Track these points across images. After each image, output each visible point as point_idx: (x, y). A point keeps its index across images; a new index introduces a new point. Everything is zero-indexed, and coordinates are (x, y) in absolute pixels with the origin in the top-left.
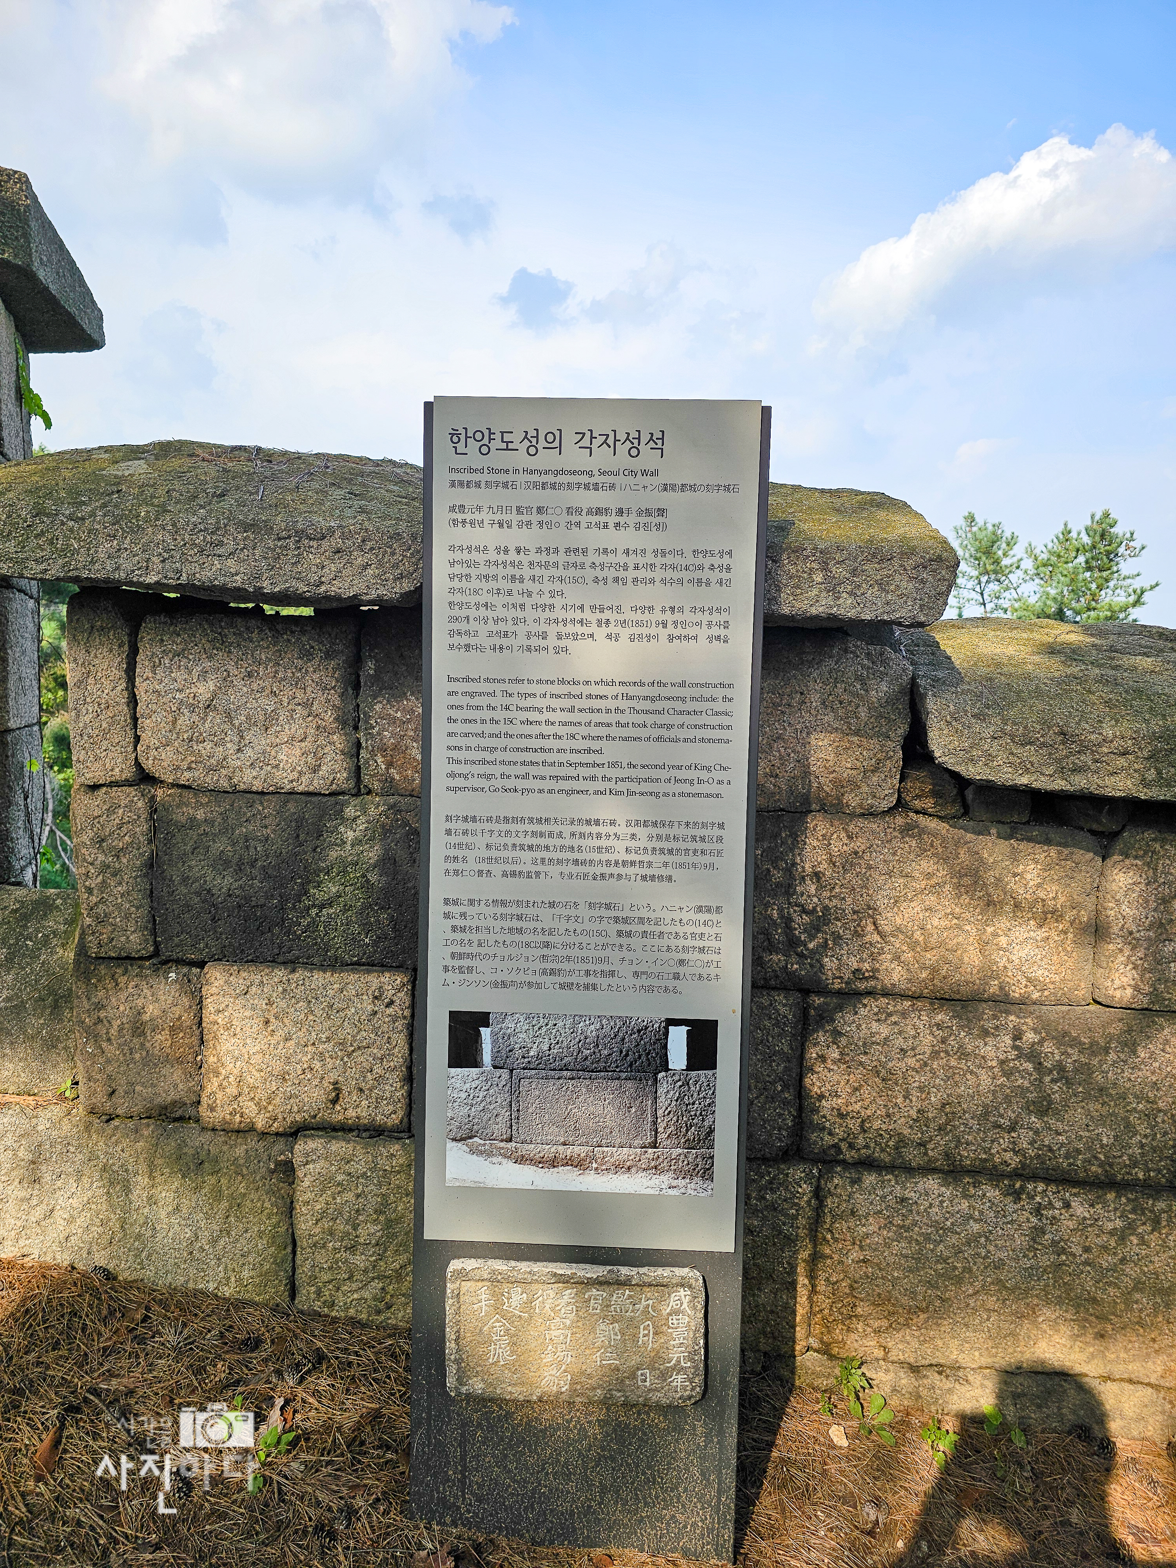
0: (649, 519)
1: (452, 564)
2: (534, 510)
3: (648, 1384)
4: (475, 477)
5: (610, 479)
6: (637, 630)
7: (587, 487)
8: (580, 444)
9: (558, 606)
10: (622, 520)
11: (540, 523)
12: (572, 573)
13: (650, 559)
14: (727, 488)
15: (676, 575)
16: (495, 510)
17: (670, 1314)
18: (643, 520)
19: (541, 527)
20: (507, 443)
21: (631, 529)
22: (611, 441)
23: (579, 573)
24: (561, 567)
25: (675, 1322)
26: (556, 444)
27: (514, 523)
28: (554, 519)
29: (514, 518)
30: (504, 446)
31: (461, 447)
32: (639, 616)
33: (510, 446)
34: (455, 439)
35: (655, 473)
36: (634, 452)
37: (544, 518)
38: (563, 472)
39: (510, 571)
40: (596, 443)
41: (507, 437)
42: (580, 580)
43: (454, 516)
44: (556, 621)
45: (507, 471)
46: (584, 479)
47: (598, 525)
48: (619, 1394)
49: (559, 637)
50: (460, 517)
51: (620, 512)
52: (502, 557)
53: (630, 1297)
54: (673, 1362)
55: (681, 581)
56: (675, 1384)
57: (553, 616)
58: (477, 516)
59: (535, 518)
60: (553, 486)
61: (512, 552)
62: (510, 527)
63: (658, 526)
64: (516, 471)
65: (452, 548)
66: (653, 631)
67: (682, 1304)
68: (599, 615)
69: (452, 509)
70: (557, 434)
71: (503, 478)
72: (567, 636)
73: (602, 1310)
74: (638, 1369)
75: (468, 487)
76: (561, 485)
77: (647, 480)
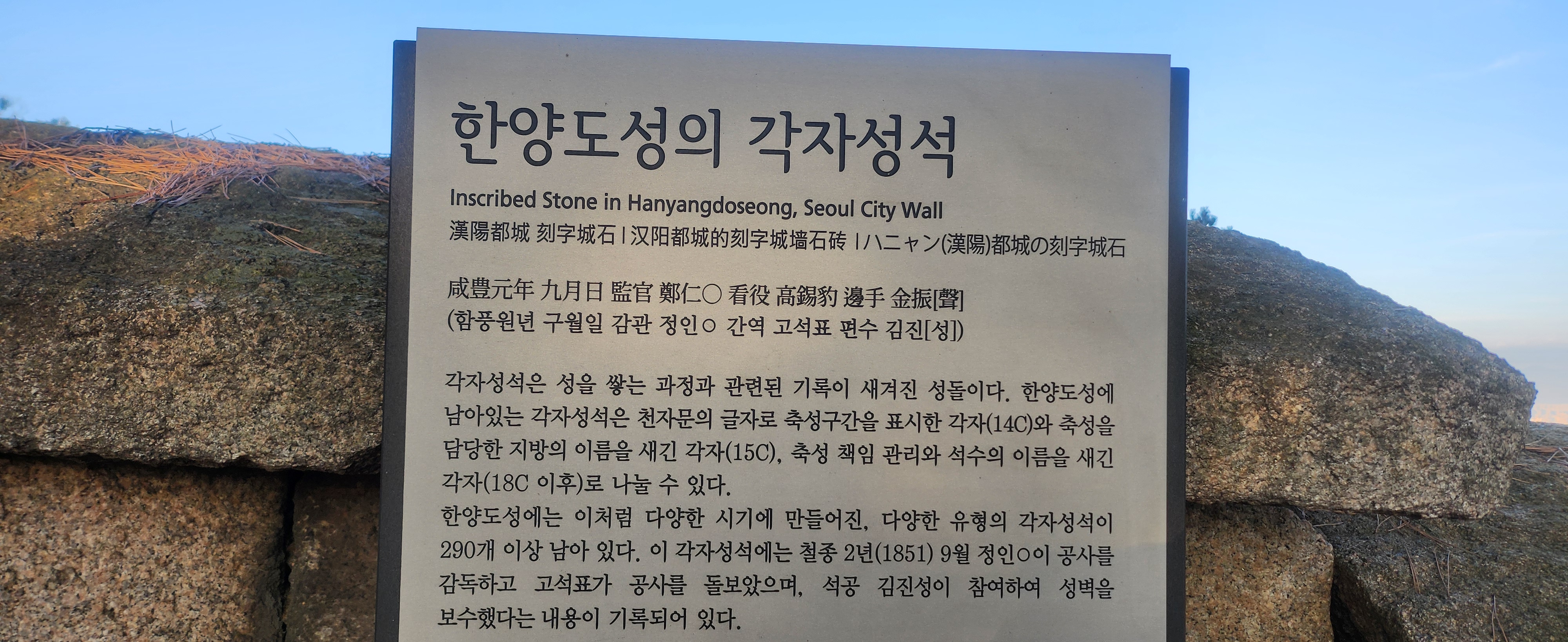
0: (923, 314)
1: (454, 417)
2: (655, 292)
4: (515, 215)
5: (834, 224)
6: (901, 570)
7: (779, 240)
8: (764, 144)
9: (711, 513)
10: (859, 315)
11: (670, 322)
12: (744, 434)
13: (926, 403)
14: (1098, 246)
15: (987, 441)
16: (562, 291)
18: (909, 315)
19: (671, 332)
20: (592, 138)
21: (882, 337)
22: (833, 138)
23: (759, 436)
24: (717, 421)
26: (707, 142)
27: (608, 322)
28: (702, 312)
29: (609, 308)
30: (584, 144)
31: (481, 146)
32: (902, 535)
33: (599, 145)
34: (467, 127)
35: (934, 211)
36: (886, 163)
37: (679, 309)
38: (722, 206)
39: (596, 432)
40: (800, 141)
41: (591, 126)
42: (763, 452)
43: (460, 304)
44: (707, 550)
45: (591, 203)
46: (772, 223)
47: (804, 326)
49: (713, 586)
50: (477, 306)
51: (856, 297)
52: (576, 401)
55: (997, 455)
57: (698, 537)
58: (519, 306)
59: (657, 309)
60: (701, 238)
61: (602, 391)
62: (596, 329)
63: (943, 330)
64: (612, 203)
65: (455, 380)
66: (936, 570)
68: (806, 535)
69: (457, 288)
70: (710, 120)
71: (579, 217)
72: (733, 585)
75: (497, 237)
76: (718, 234)
77: (916, 227)
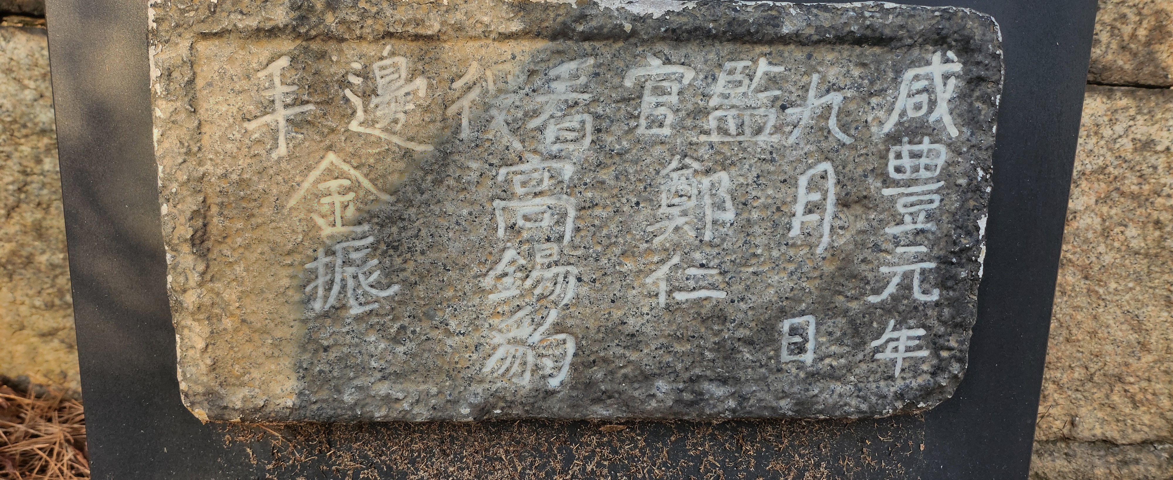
3: (808, 358)
17: (894, 138)
25: (906, 162)
48: (719, 391)
53: (772, 81)
54: (891, 289)
56: (887, 355)
67: (933, 104)
73: (679, 127)
74: (783, 313)
